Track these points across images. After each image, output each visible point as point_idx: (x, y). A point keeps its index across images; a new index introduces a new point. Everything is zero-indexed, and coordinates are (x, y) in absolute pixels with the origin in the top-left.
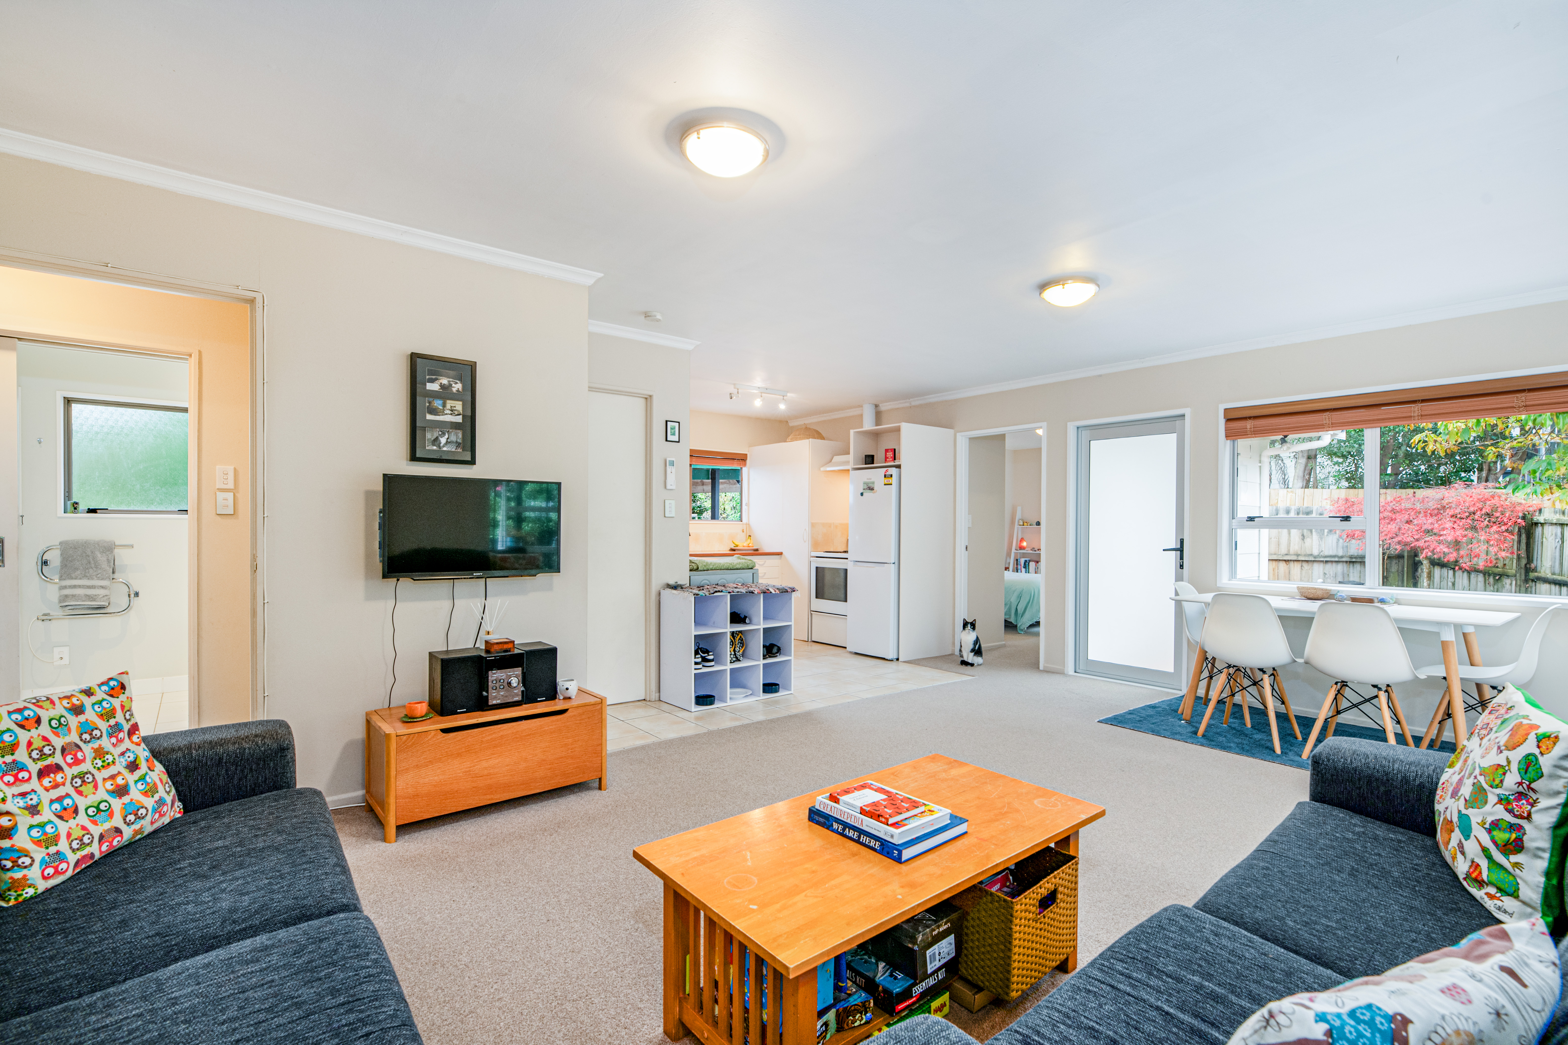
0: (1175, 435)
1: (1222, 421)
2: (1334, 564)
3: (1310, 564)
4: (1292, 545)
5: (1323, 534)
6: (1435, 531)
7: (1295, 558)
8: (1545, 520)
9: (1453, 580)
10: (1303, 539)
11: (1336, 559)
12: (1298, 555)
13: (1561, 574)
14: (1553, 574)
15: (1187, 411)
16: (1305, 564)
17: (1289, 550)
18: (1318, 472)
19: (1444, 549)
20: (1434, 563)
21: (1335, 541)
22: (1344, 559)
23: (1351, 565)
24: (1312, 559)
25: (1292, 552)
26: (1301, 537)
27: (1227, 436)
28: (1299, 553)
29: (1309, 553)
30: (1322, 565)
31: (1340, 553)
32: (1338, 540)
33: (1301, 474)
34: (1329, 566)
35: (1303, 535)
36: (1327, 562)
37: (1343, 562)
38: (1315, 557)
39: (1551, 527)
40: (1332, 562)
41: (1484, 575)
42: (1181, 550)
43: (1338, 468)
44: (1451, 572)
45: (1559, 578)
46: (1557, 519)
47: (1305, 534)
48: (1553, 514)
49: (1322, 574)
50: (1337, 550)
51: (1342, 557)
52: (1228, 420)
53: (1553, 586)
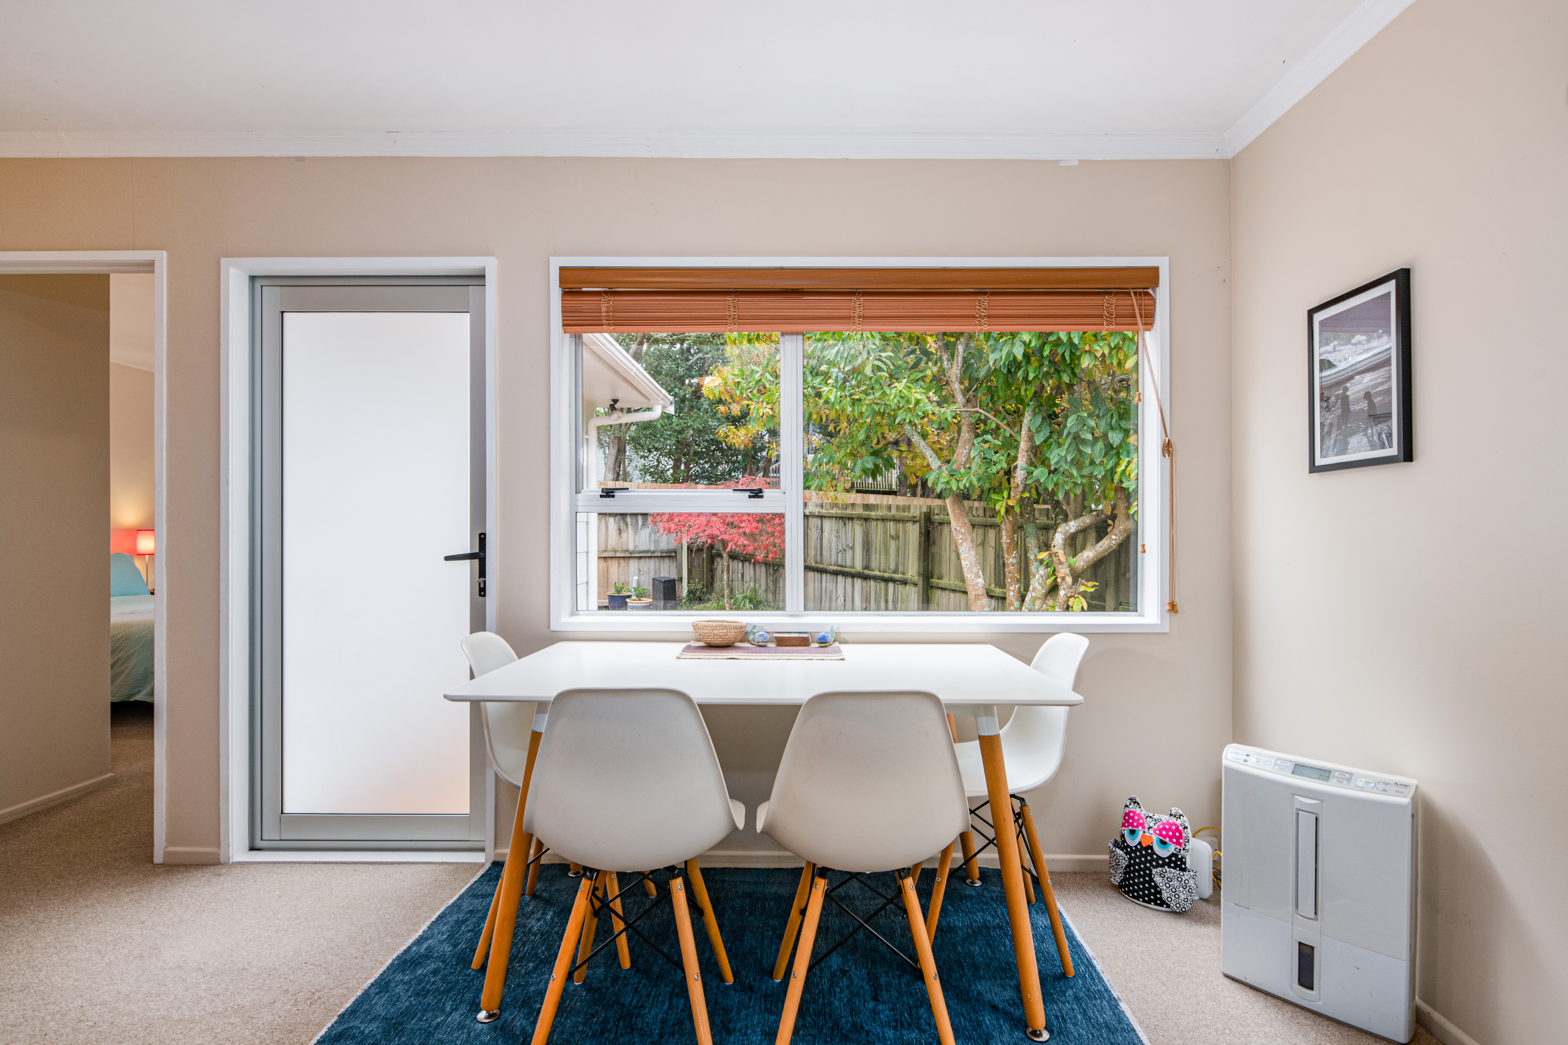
0: (467, 316)
1: (556, 293)
2: (647, 560)
3: (627, 560)
4: (609, 540)
5: (638, 528)
6: (735, 523)
7: (612, 554)
8: (810, 513)
9: (742, 572)
10: (620, 534)
11: (649, 555)
12: (615, 551)
13: (822, 562)
14: (816, 563)
15: (491, 265)
16: (622, 561)
17: (607, 546)
18: (627, 465)
19: (743, 541)
20: (733, 557)
21: (647, 535)
22: (656, 555)
23: (662, 560)
24: (628, 555)
25: (609, 548)
26: (618, 532)
27: (566, 324)
28: (616, 549)
29: (625, 548)
30: (637, 560)
31: (652, 549)
32: (651, 534)
33: (612, 466)
34: (643, 561)
35: (620, 530)
36: (641, 557)
37: (655, 557)
38: (631, 553)
39: (813, 519)
40: (645, 557)
41: (766, 566)
42: (479, 556)
43: (644, 462)
44: (740, 564)
45: (821, 566)
46: (819, 512)
47: (622, 528)
48: (814, 508)
49: (637, 570)
50: (650, 545)
51: (654, 552)
52: (568, 292)
53: (816, 574)
